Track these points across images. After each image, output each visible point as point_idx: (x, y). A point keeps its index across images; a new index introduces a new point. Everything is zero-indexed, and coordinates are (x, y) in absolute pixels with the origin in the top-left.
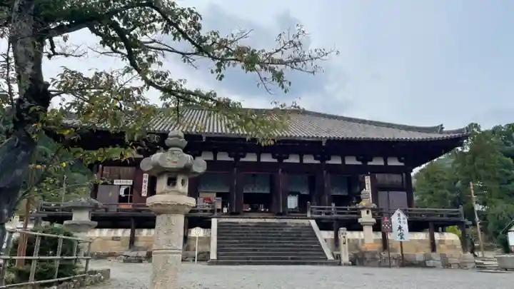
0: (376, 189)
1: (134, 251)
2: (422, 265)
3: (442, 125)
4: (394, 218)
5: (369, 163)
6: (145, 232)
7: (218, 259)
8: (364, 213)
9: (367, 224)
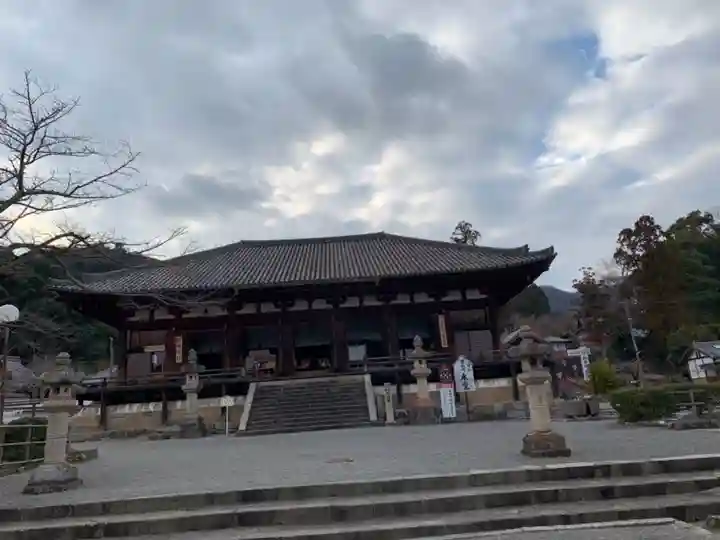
0: (452, 329)
1: (168, 425)
2: (502, 416)
3: (527, 246)
4: (457, 366)
5: (444, 299)
6: (179, 404)
7: (247, 430)
8: (416, 364)
9: (421, 376)
